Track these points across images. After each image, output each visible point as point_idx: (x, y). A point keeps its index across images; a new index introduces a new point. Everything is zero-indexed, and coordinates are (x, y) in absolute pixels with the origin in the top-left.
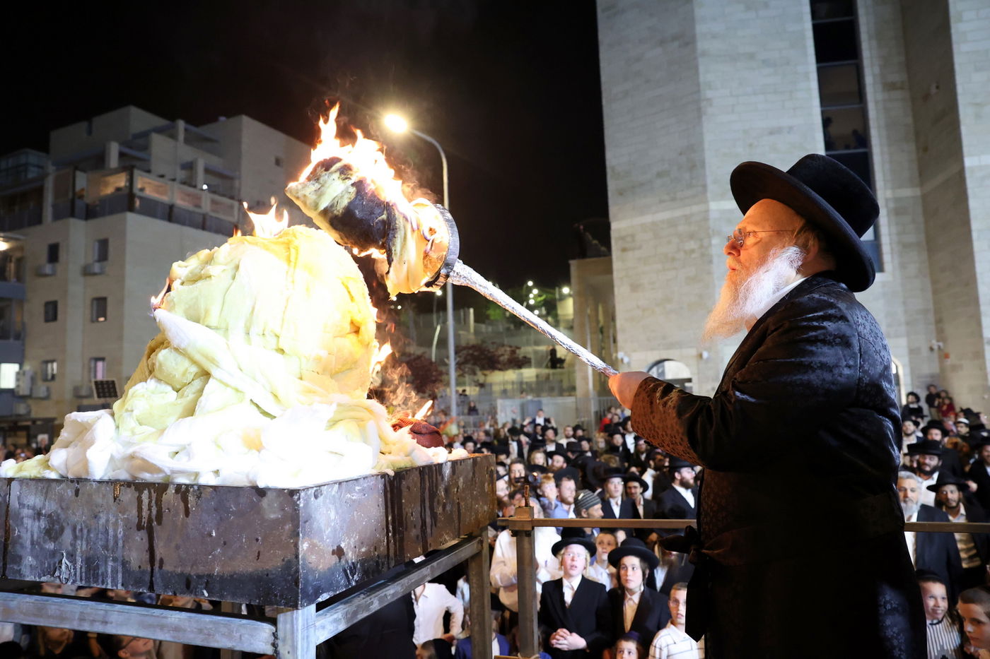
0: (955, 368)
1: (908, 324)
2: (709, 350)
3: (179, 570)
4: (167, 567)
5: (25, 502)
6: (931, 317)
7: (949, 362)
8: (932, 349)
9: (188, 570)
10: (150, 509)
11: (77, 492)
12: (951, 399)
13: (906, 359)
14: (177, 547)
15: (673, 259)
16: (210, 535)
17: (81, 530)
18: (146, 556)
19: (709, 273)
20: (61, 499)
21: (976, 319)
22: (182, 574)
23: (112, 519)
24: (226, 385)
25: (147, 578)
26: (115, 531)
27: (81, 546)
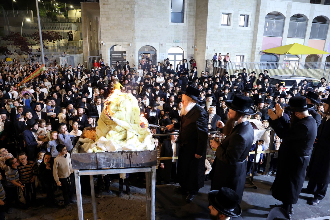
0: (198, 54)
1: (188, 39)
2: (131, 43)
3: (136, 163)
4: (133, 163)
5: (101, 157)
6: (194, 38)
7: (197, 52)
8: (193, 47)
9: (137, 163)
10: (129, 155)
11: (113, 154)
12: (195, 62)
13: (186, 50)
14: (135, 160)
15: (122, 10)
16: (142, 158)
17: (115, 160)
18: (129, 162)
19: (133, 17)
20: (109, 156)
21: (205, 41)
22: (136, 164)
23: (121, 158)
24: (130, 132)
25: (130, 165)
26: (122, 159)
27: (115, 162)
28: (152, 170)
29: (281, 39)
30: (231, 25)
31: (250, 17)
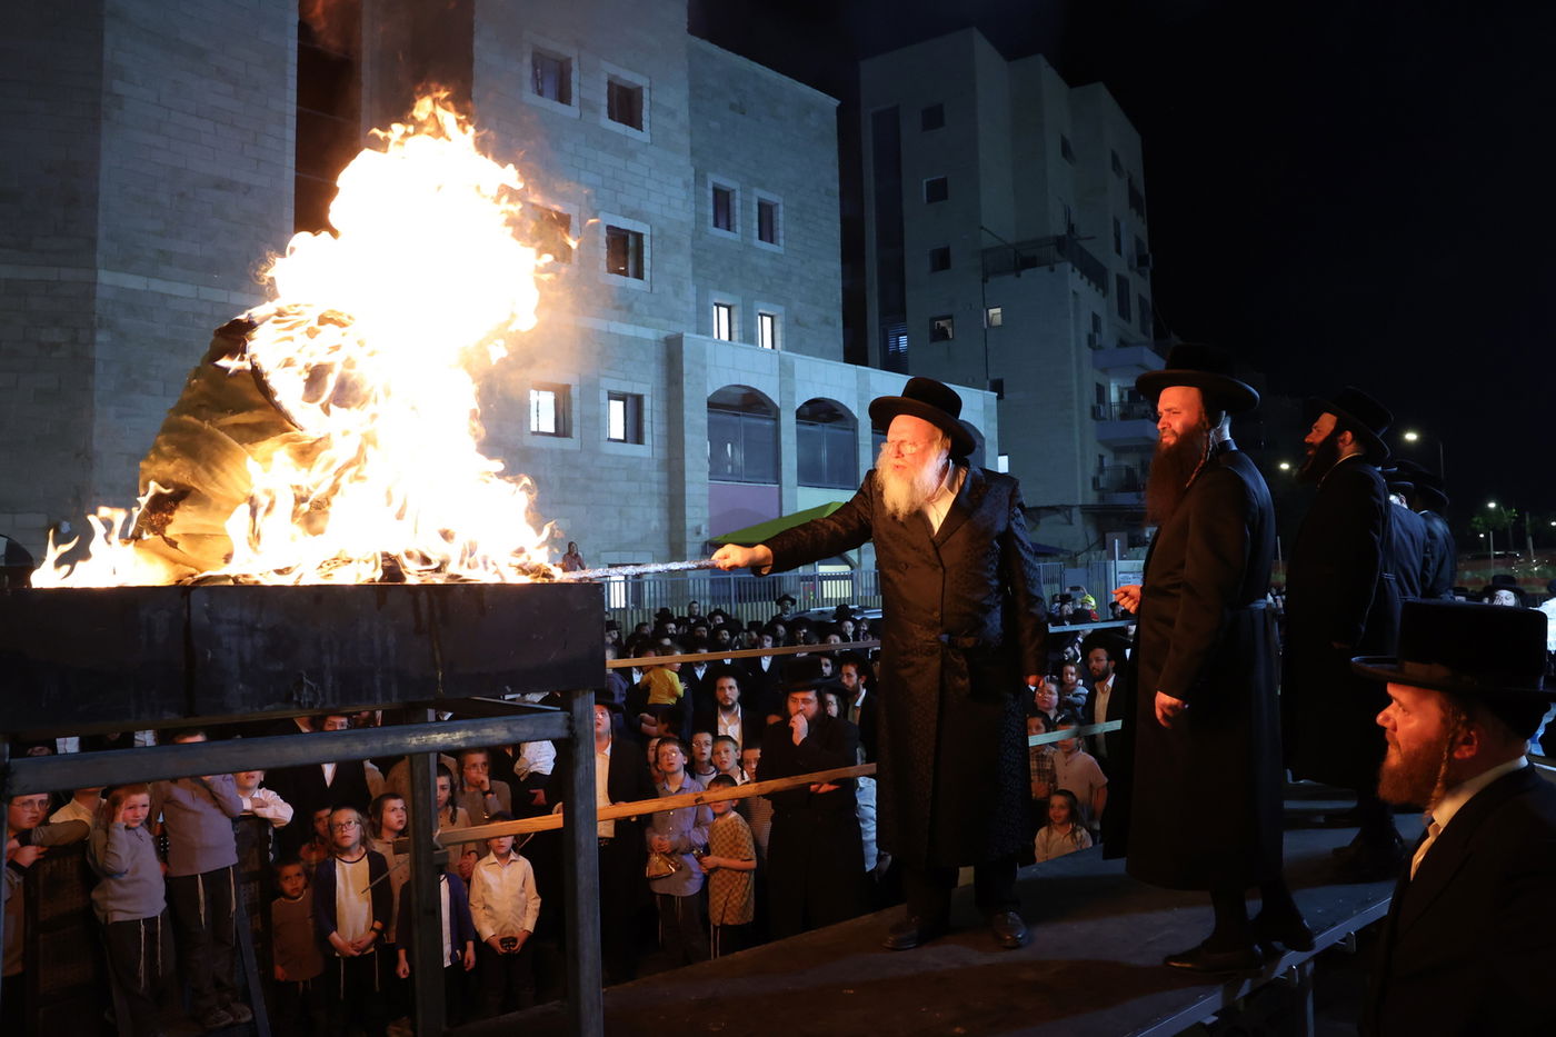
3: (475, 670)
4: (458, 670)
9: (485, 669)
10: (430, 609)
17: (329, 643)
23: (378, 627)
26: (383, 639)
27: (331, 662)
28: (570, 728)
29: (777, 490)
30: (575, 431)
31: (647, 403)
